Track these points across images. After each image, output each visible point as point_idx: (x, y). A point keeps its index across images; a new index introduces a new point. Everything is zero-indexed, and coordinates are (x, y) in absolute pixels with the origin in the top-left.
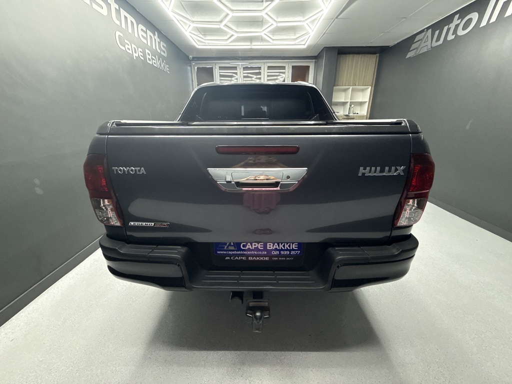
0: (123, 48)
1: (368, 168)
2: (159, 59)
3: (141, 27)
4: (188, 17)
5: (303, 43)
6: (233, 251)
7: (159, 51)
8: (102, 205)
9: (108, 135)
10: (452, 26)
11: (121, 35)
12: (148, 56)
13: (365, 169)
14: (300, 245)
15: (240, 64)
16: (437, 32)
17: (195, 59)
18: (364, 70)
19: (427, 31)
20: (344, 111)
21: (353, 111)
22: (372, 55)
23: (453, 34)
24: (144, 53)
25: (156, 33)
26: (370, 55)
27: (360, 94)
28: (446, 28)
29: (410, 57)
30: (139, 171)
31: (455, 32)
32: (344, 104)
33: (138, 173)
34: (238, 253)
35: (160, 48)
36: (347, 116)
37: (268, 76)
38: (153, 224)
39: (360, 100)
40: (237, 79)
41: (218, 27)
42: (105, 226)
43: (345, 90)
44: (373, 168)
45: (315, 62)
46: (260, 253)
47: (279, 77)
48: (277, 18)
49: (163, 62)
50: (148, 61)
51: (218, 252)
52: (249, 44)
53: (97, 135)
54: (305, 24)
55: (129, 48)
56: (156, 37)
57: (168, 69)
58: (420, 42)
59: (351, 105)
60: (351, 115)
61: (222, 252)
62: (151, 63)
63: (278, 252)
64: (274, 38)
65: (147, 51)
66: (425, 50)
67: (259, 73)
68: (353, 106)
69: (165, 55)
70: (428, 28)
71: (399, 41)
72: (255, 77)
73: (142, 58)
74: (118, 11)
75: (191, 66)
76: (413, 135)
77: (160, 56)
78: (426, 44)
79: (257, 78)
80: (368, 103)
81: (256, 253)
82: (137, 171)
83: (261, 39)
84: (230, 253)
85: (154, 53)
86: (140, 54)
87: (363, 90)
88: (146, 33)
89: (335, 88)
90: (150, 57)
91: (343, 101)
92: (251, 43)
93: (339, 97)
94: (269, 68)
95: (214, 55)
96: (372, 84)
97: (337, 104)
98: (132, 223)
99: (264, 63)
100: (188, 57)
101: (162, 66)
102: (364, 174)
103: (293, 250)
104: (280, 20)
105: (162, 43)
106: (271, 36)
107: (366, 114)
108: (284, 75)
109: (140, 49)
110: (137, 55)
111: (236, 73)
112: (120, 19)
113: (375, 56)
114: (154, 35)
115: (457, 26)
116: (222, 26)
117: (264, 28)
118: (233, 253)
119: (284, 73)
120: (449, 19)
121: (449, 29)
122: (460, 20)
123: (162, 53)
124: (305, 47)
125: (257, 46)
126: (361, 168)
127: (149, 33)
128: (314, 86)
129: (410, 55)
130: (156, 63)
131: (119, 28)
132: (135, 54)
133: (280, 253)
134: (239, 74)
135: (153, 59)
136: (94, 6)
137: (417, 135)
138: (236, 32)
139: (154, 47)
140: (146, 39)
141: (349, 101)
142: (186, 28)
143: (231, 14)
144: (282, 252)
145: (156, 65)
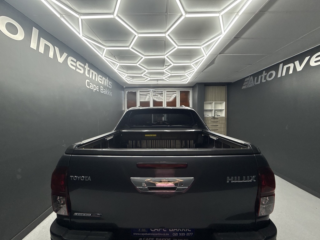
0: (89, 87)
1: (232, 177)
2: (107, 90)
3: (100, 76)
4: (125, 71)
5: (186, 81)
6: (145, 233)
7: (108, 86)
8: (58, 199)
9: (72, 155)
10: (263, 75)
11: (89, 81)
12: (101, 89)
13: (230, 178)
14: (193, 230)
15: (151, 90)
16: (256, 78)
17: (126, 88)
18: (220, 93)
19: (250, 77)
20: (211, 114)
21: (217, 114)
22: (223, 86)
23: (264, 80)
24: (99, 88)
25: (107, 78)
26: (222, 86)
27: (220, 105)
28: (260, 77)
29: (244, 89)
30: (87, 179)
31: (265, 78)
32: (211, 111)
33: (86, 180)
34: (148, 234)
35: (108, 85)
36: (213, 117)
37: (167, 95)
38: (90, 215)
39: (220, 109)
40: (149, 96)
41: (140, 75)
42: (57, 214)
43: (211, 103)
44: (235, 177)
45: (192, 89)
46: (164, 234)
47: (173, 95)
48: (171, 72)
49: (109, 91)
50: (101, 92)
51: (134, 234)
52: (156, 82)
53: (65, 154)
54: (186, 74)
55: (92, 87)
56: (107, 80)
57: (111, 94)
58: (248, 82)
59: (215, 111)
60: (216, 116)
61: (136, 234)
62: (102, 92)
63: (177, 234)
64: (170, 79)
65: (101, 87)
66: (251, 86)
67: (162, 94)
68: (216, 112)
69: (111, 88)
70: (251, 76)
71: (236, 80)
72: (160, 95)
73: (98, 91)
74: (89, 71)
75: (124, 91)
76: (256, 155)
77: (108, 88)
78: (251, 83)
79: (160, 96)
80: (224, 110)
81: (161, 234)
82: (86, 179)
83: (163, 80)
84: (142, 234)
85: (105, 87)
86: (97, 89)
87: (221, 103)
88: (102, 78)
89: (205, 102)
90: (102, 90)
91: (210, 109)
92: (157, 81)
93: (208, 107)
94: (167, 92)
95: (137, 86)
96: (226, 100)
97: (207, 111)
98: (76, 214)
99: (165, 90)
100: (123, 87)
101: (108, 93)
102: (230, 181)
103: (188, 232)
104: (172, 72)
105: (110, 82)
106: (168, 79)
107: (224, 116)
108: (176, 95)
109: (97, 87)
110: (95, 89)
111: (149, 94)
112: (89, 74)
113: (225, 87)
114: (106, 79)
115: (266, 76)
116: (142, 75)
117: (164, 76)
118: (145, 234)
119: (176, 94)
120: (261, 73)
121: (262, 77)
122: (266, 73)
123: (109, 87)
124: (187, 83)
125: (160, 83)
126: (228, 177)
127: (103, 78)
128: (193, 110)
129: (243, 87)
130: (106, 92)
131: (88, 78)
132: (94, 89)
133: (178, 234)
134: (150, 94)
135: (104, 90)
136: (77, 70)
137: (259, 155)
138: (149, 77)
139: (105, 85)
140: (102, 81)
141: (214, 109)
142: (123, 76)
143: (147, 71)
144: (180, 234)
145: (105, 93)
